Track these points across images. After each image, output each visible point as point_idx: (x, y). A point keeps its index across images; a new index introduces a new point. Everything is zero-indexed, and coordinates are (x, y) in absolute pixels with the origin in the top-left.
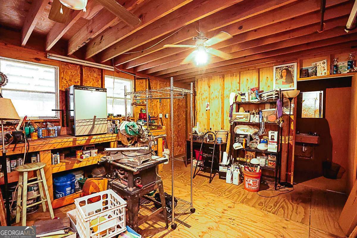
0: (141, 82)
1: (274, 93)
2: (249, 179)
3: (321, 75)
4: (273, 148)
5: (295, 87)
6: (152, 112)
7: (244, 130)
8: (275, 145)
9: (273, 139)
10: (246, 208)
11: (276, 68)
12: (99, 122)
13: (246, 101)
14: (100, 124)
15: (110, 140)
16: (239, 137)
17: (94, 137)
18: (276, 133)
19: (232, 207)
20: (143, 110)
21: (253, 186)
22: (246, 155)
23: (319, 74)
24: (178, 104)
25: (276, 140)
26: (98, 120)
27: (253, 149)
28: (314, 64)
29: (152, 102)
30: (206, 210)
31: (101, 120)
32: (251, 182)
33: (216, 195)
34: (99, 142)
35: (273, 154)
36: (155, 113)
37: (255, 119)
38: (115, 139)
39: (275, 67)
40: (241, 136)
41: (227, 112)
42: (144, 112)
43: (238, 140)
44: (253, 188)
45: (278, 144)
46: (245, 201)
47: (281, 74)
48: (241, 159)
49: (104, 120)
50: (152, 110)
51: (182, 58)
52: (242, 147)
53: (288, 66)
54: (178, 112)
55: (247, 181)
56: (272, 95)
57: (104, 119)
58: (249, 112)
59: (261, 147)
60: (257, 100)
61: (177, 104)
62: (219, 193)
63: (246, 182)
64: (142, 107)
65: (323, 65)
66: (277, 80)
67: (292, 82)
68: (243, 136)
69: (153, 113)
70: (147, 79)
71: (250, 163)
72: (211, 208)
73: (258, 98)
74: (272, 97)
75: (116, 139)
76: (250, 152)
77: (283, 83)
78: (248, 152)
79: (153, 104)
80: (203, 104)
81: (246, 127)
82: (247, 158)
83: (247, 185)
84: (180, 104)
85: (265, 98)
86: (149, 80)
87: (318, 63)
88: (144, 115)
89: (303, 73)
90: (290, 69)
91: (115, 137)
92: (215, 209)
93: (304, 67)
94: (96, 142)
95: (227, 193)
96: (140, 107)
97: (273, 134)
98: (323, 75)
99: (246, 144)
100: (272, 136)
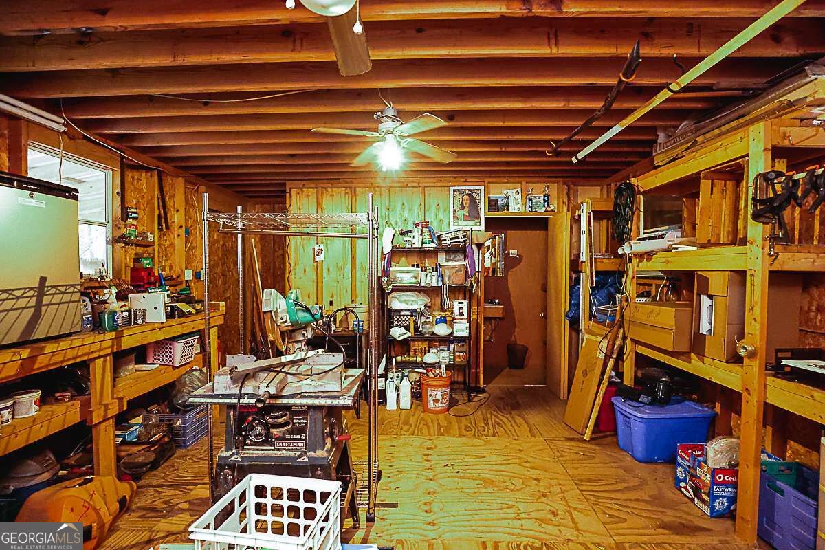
0: (136, 177)
1: (461, 234)
2: (436, 392)
3: (513, 211)
4: (461, 329)
5: (482, 227)
6: (165, 266)
7: (406, 302)
8: (465, 324)
9: (461, 314)
10: (453, 441)
11: (454, 191)
12: (57, 298)
13: (414, 246)
14: (59, 304)
15: (95, 351)
16: (400, 316)
17: (50, 348)
18: (466, 303)
19: (433, 446)
20: (147, 258)
21: (442, 403)
22: (414, 348)
23: (511, 210)
24: (224, 245)
25: (466, 316)
26: (53, 291)
27: (427, 335)
28: (506, 192)
29: (164, 235)
30: (398, 467)
31: (63, 289)
32: (439, 397)
33: (389, 436)
34: (64, 364)
35: (461, 340)
36: (171, 268)
37: (431, 280)
38: (108, 348)
39: (452, 189)
40: (402, 313)
41: (362, 266)
42: (146, 263)
43: (398, 322)
44: (443, 405)
45: (469, 321)
46: (443, 431)
47: (462, 203)
48: (406, 358)
49: (71, 290)
50: (164, 258)
51: (355, 151)
52: (409, 334)
53: (471, 190)
54: (223, 265)
55: (431, 395)
56: (458, 238)
57: (72, 286)
58: (418, 266)
59: (442, 330)
60: (433, 245)
61: (221, 243)
62: (391, 430)
63: (430, 399)
64: (139, 250)
65: (516, 196)
66: (455, 210)
67: (479, 217)
68: (408, 313)
69: (167, 268)
70: (156, 172)
71: (425, 363)
72: (401, 460)
73: (435, 241)
74: (459, 242)
75: (112, 347)
76: (420, 342)
77: (465, 218)
78: (416, 342)
79: (168, 242)
80: (305, 247)
81: (411, 296)
82: (415, 354)
83: (432, 402)
84: (227, 244)
85: (449, 242)
86: (160, 174)
87: (510, 192)
88: (149, 274)
89: (493, 205)
90: (474, 195)
91: (109, 343)
92: (411, 460)
93: (493, 196)
94: (54, 364)
95: (405, 428)
96: (133, 250)
97: (461, 306)
98: (516, 211)
99: (416, 329)
100: (460, 308)
